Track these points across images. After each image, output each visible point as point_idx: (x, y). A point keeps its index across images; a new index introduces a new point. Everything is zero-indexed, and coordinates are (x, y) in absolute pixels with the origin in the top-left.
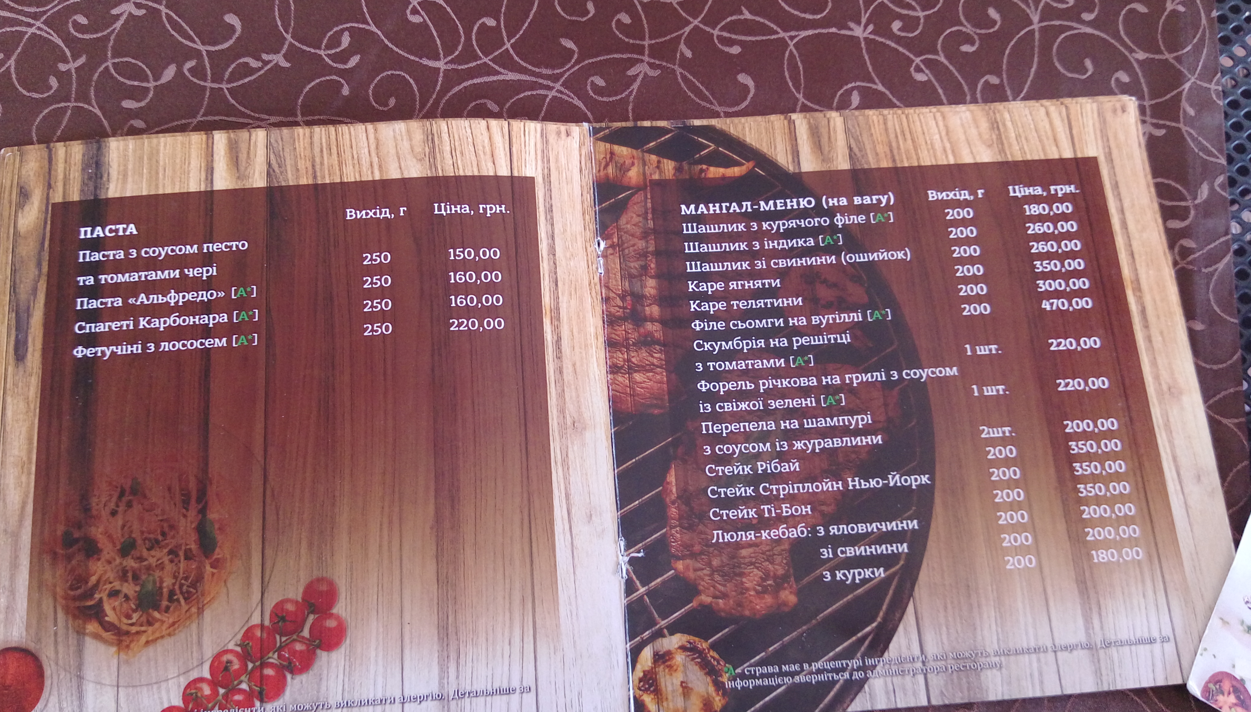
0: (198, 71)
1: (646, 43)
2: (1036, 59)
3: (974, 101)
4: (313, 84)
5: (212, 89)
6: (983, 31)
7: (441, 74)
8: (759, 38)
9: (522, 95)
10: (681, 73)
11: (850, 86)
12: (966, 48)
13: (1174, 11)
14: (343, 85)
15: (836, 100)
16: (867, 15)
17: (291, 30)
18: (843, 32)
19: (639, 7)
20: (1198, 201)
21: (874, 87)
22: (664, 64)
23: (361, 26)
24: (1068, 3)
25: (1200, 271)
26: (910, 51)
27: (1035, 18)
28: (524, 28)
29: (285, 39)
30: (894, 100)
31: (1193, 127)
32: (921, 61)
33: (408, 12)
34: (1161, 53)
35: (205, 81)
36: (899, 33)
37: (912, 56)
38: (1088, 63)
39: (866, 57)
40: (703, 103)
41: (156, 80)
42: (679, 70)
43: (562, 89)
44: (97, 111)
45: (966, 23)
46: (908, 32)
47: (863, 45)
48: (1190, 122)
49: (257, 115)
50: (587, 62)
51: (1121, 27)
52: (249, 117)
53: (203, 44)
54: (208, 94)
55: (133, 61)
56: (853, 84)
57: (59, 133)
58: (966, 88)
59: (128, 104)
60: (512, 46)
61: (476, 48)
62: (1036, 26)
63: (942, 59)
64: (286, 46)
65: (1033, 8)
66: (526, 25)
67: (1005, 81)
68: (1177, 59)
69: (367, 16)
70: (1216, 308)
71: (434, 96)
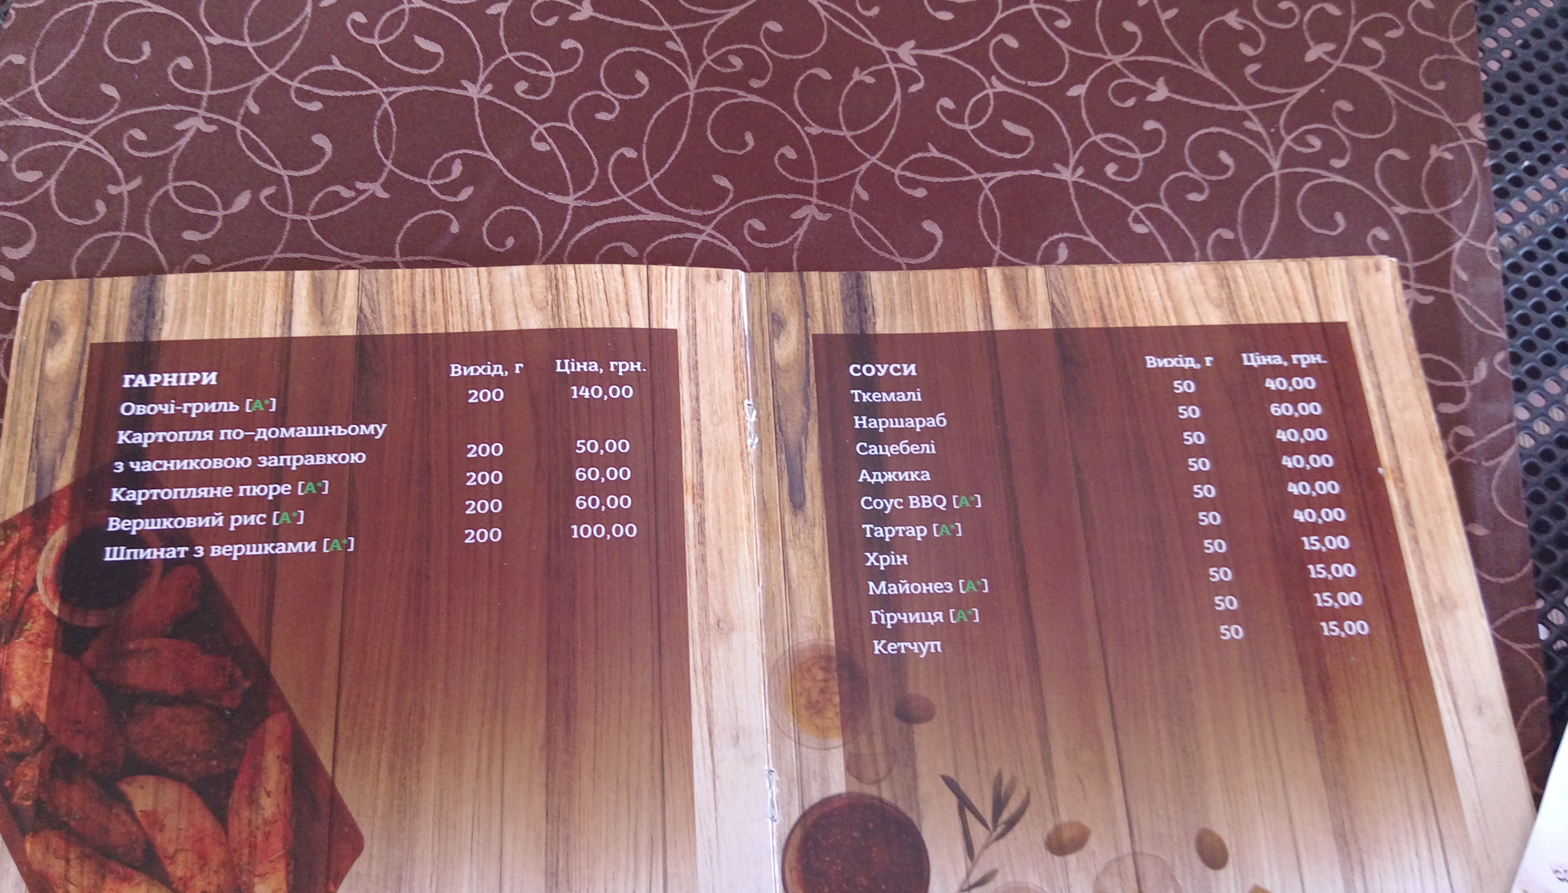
0: (278, 200)
1: (815, 182)
2: (1277, 212)
3: (1204, 258)
4: (416, 218)
5: (293, 220)
6: (1214, 178)
7: (570, 212)
8: (948, 180)
9: (665, 239)
10: (855, 218)
11: (1056, 237)
12: (1193, 197)
13: (1439, 159)
14: (451, 221)
15: (1040, 254)
16: (1077, 156)
17: (391, 156)
18: (1048, 175)
19: (807, 141)
20: (1475, 381)
21: (1085, 238)
22: (836, 207)
23: (476, 153)
24: (1313, 147)
25: (1480, 464)
26: (1128, 199)
27: (1276, 164)
28: (670, 161)
29: (385, 166)
30: (1110, 255)
31: (1465, 294)
32: (1141, 210)
33: (533, 138)
34: (1425, 206)
35: (285, 210)
36: (1114, 177)
37: (1129, 204)
38: (1339, 217)
39: (1076, 204)
40: (882, 253)
41: (225, 208)
42: (853, 215)
43: (714, 233)
44: (152, 243)
45: (1193, 168)
46: (1125, 177)
47: (1071, 190)
48: (1462, 286)
49: (347, 253)
50: (743, 203)
51: (1377, 176)
52: (336, 255)
53: (285, 168)
54: (288, 227)
55: (199, 185)
56: (1060, 236)
57: (104, 267)
58: (1194, 243)
59: (190, 235)
60: (655, 182)
61: (613, 182)
62: (1276, 174)
63: (1165, 208)
64: (385, 174)
65: (1272, 152)
66: (673, 157)
67: (1241, 235)
68: (1446, 214)
69: (484, 142)
70: (1501, 510)
71: (561, 237)
